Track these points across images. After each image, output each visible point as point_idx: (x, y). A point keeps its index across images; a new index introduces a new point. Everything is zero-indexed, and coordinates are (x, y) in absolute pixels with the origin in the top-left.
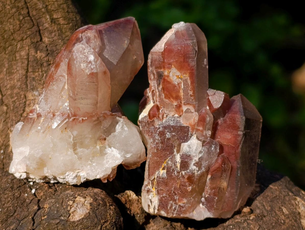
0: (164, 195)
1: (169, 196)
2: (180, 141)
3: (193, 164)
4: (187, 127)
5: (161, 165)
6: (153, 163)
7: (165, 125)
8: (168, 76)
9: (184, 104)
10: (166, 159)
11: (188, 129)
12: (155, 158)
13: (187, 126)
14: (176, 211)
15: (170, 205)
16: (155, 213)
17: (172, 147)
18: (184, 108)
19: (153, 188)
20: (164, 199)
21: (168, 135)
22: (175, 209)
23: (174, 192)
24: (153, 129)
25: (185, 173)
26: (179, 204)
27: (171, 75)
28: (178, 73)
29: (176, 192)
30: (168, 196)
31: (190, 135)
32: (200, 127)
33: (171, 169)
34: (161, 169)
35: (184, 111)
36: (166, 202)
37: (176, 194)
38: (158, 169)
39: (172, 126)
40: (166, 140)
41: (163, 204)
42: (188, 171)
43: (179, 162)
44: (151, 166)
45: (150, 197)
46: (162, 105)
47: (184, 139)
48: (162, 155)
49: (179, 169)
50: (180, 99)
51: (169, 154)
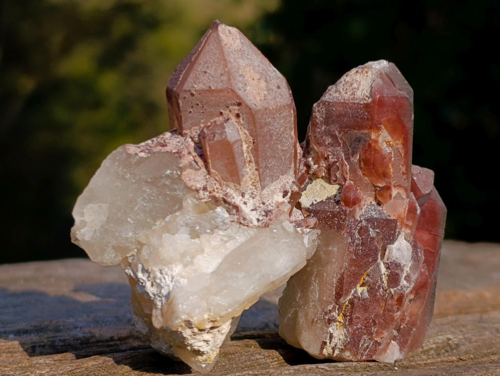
0: (359, 326)
1: (366, 327)
2: (384, 242)
3: (404, 277)
4: (395, 221)
5: (360, 279)
6: (349, 276)
7: (366, 216)
8: (376, 142)
9: (395, 186)
10: (366, 270)
11: (396, 224)
12: (353, 267)
13: (394, 219)
14: (367, 350)
15: (362, 342)
16: (335, 355)
17: (377, 251)
18: (393, 191)
19: (339, 315)
20: (357, 332)
21: (372, 233)
22: (367, 347)
23: (374, 321)
24: (353, 222)
25: (395, 291)
26: (376, 339)
27: (380, 139)
28: (389, 138)
29: (377, 321)
30: (363, 327)
31: (397, 232)
32: (409, 222)
33: (376, 285)
34: (358, 285)
35: (393, 196)
36: (360, 337)
37: (375, 324)
38: (355, 286)
39: (376, 219)
40: (369, 240)
41: (354, 341)
42: (399, 287)
43: (384, 274)
44: (346, 281)
45: (330, 329)
46: (359, 186)
47: (390, 239)
48: (362, 263)
49: (386, 285)
50: (389, 177)
51: (372, 262)
